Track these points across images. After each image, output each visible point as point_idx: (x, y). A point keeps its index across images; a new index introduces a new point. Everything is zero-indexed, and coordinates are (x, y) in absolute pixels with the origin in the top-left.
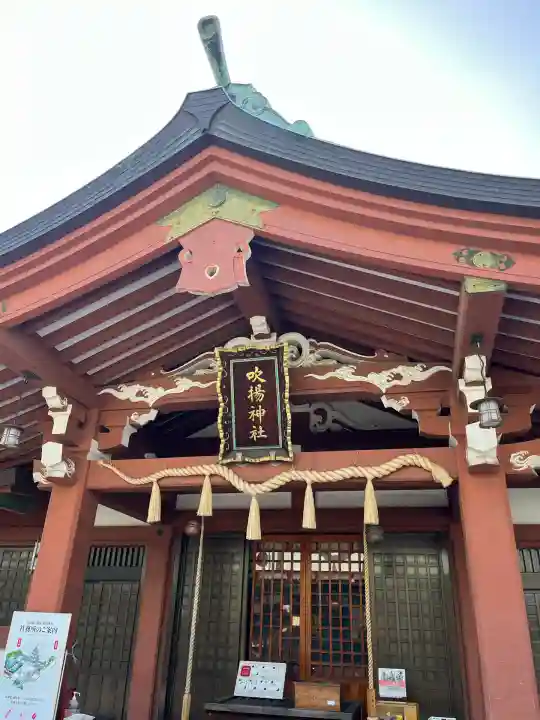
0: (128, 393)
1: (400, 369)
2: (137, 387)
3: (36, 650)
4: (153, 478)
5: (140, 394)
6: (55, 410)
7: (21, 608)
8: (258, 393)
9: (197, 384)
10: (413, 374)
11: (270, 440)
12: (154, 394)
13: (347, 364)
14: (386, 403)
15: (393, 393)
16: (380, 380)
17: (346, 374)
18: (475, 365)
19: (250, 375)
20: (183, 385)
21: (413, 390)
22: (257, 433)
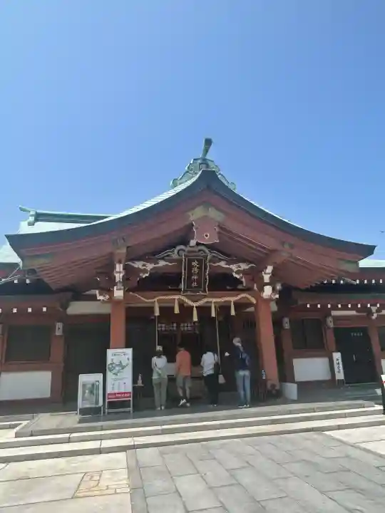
0: (138, 265)
1: (240, 264)
2: (142, 263)
3: (120, 362)
4: (156, 300)
5: (144, 265)
6: (117, 272)
7: (109, 348)
8: (196, 270)
9: (167, 263)
10: (244, 266)
11: (199, 286)
12: (150, 266)
13: (223, 260)
14: (235, 275)
15: (238, 272)
16: (234, 267)
17: (223, 264)
18: (270, 269)
19: (193, 263)
20: (162, 263)
21: (245, 272)
22: (195, 284)
